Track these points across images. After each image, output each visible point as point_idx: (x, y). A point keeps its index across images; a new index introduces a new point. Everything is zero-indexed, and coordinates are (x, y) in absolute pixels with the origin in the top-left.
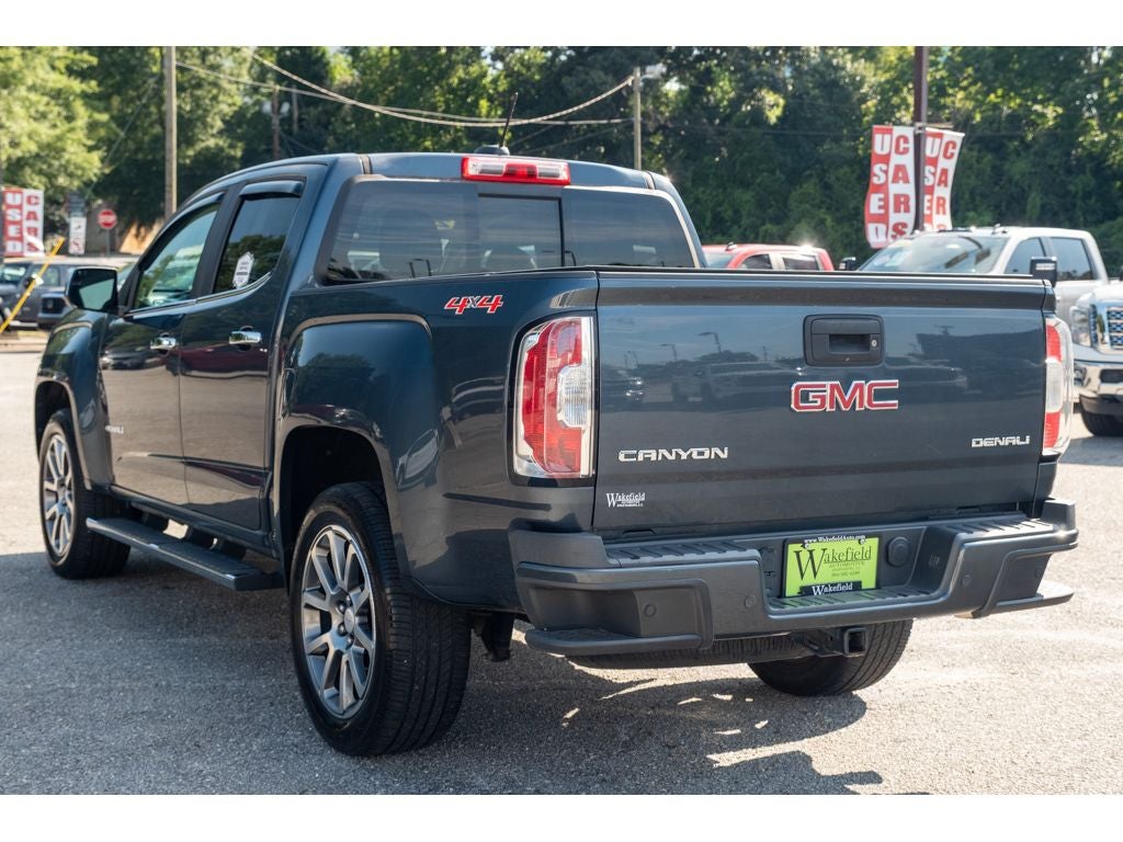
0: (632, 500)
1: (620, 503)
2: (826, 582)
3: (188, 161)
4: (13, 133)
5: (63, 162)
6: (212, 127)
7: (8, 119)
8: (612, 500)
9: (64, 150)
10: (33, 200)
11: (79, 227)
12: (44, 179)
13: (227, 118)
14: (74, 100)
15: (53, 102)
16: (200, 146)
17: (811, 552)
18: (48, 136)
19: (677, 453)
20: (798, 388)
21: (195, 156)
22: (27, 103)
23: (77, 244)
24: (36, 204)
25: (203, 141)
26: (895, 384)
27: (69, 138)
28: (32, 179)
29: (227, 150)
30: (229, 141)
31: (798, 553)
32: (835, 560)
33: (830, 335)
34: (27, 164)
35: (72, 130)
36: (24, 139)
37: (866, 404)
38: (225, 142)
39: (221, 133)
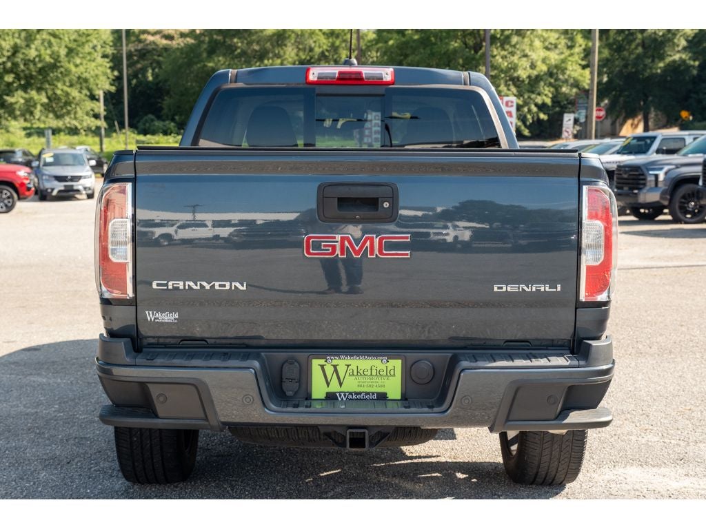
0: (168, 317)
1: (158, 318)
2: (350, 390)
3: (659, 71)
4: (532, 59)
5: (566, 77)
6: (678, 46)
7: (530, 51)
8: (150, 316)
9: (566, 69)
10: (510, 104)
11: (570, 120)
12: (552, 89)
13: (690, 38)
14: (576, 35)
15: (563, 37)
16: (668, 60)
17: (335, 366)
18: (555, 60)
19: (201, 284)
20: (309, 239)
21: (665, 67)
22: (542, 39)
23: (567, 132)
24: (512, 106)
25: (671, 56)
26: (407, 238)
27: (569, 61)
28: (544, 89)
29: (688, 62)
30: (690, 55)
31: (322, 367)
32: (359, 374)
33: (338, 198)
34: (541, 79)
35: (571, 55)
36: (539, 63)
37: (376, 252)
38: (687, 55)
39: (685, 49)
